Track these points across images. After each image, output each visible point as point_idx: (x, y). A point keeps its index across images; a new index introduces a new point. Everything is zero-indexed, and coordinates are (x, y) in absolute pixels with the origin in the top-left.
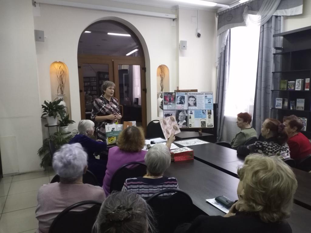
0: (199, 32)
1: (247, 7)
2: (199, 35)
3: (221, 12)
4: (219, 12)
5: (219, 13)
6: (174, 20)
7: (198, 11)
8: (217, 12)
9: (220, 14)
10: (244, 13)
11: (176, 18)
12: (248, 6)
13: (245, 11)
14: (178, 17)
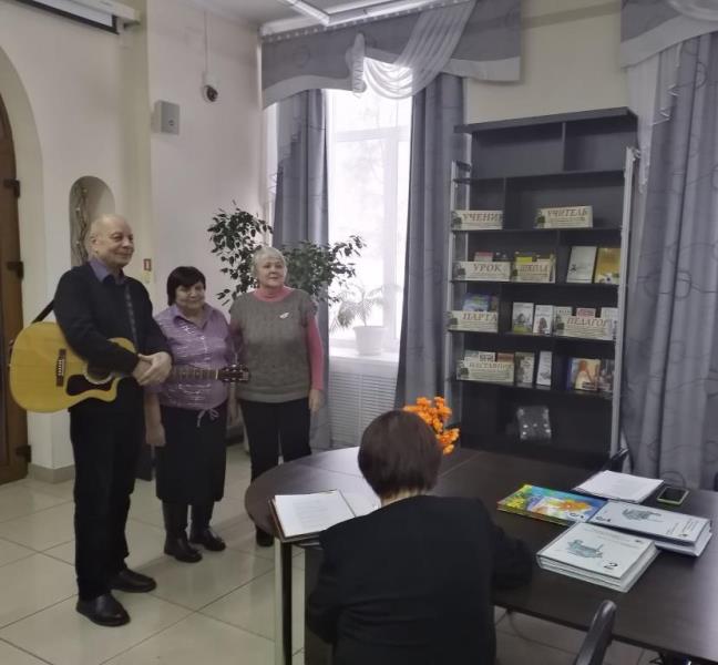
0: (212, 82)
2: (212, 94)
3: (274, 36)
4: (265, 31)
5: (268, 36)
6: (126, 25)
7: (205, 14)
8: (258, 30)
9: (271, 40)
11: (139, 20)
12: (364, 35)
13: (356, 46)
14: (144, 17)
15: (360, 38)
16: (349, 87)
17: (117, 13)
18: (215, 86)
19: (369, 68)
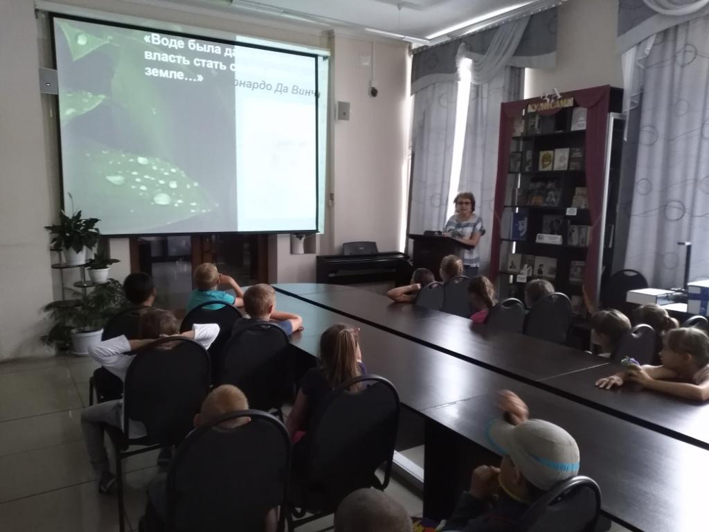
0: (375, 85)
1: (463, 44)
2: (374, 92)
5: (415, 49)
6: (325, 58)
7: (372, 43)
8: (410, 47)
9: (417, 51)
10: (457, 55)
11: (330, 54)
13: (460, 50)
18: (377, 88)
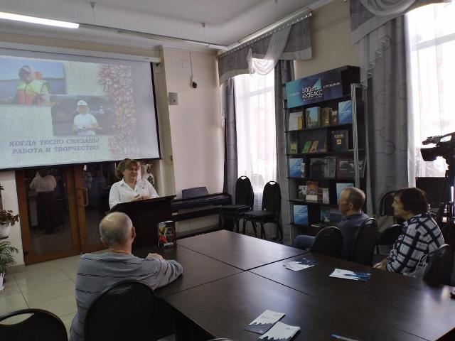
2: (194, 85)
4: (219, 53)
5: (220, 55)
6: (157, 64)
7: (190, 53)
8: (216, 54)
10: (248, 56)
11: (161, 62)
12: (252, 48)
13: (249, 53)
14: (163, 60)
15: (250, 50)
16: (248, 72)
17: (152, 61)
18: (196, 82)
19: (255, 62)
